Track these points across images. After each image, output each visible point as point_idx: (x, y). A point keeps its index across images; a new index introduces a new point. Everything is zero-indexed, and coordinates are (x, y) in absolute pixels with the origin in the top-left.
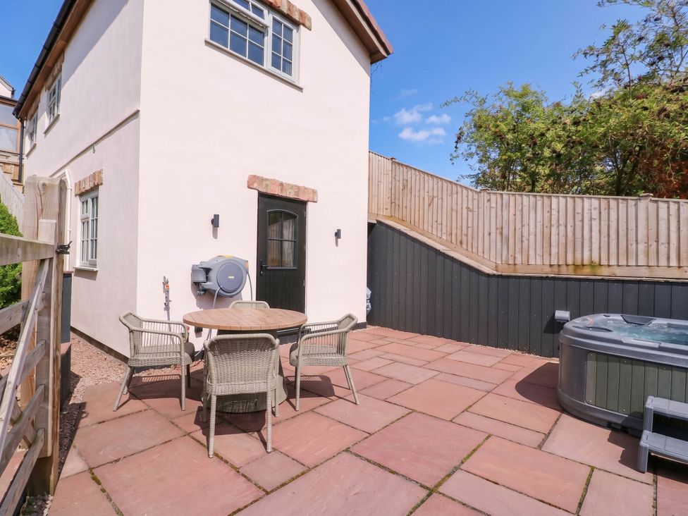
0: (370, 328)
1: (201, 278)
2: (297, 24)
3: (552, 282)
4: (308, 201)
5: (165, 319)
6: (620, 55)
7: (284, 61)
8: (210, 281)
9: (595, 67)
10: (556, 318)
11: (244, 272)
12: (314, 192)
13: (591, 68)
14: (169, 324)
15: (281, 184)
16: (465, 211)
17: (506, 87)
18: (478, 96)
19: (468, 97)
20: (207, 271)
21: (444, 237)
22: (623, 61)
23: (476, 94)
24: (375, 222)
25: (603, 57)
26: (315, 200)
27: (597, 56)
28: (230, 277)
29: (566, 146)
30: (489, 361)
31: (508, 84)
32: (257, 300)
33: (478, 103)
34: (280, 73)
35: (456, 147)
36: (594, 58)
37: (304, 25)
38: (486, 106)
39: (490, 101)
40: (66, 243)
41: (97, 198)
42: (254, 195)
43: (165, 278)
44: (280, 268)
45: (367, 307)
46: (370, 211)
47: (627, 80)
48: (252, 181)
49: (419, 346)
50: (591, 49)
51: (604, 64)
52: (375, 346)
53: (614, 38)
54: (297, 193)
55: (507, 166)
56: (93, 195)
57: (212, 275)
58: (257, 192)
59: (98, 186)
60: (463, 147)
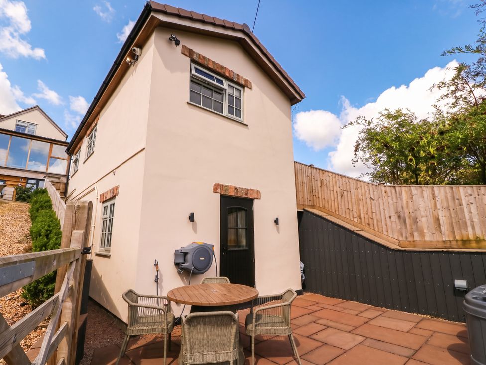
0: (306, 294)
1: (181, 260)
2: (243, 87)
3: (447, 255)
4: (255, 199)
5: (155, 294)
6: (465, 85)
7: (235, 109)
8: (187, 262)
9: (448, 94)
10: (456, 286)
11: (211, 253)
12: (258, 192)
13: (445, 96)
14: (158, 298)
15: (236, 189)
16: (369, 200)
17: (386, 112)
18: (366, 119)
19: (359, 121)
20: (185, 254)
21: (355, 220)
22: (468, 89)
23: (365, 118)
24: (303, 211)
25: (453, 88)
26: (259, 198)
27: (448, 87)
28: (201, 259)
29: (437, 149)
30: (406, 326)
31: (386, 110)
32: (220, 276)
33: (366, 124)
34: (234, 117)
35: (355, 154)
36: (446, 88)
37: (247, 87)
38: (372, 125)
39: (375, 122)
40: (90, 245)
41: (114, 204)
42: (217, 197)
43: (156, 261)
44: (236, 249)
45: (302, 277)
46: (298, 203)
47: (473, 101)
48: (216, 188)
49: (346, 311)
50: (443, 83)
51: (454, 92)
52: (311, 311)
53: (458, 75)
54: (247, 194)
55: (395, 166)
56: (111, 202)
57: (189, 257)
58: (219, 195)
59: (115, 196)
60: (360, 153)
